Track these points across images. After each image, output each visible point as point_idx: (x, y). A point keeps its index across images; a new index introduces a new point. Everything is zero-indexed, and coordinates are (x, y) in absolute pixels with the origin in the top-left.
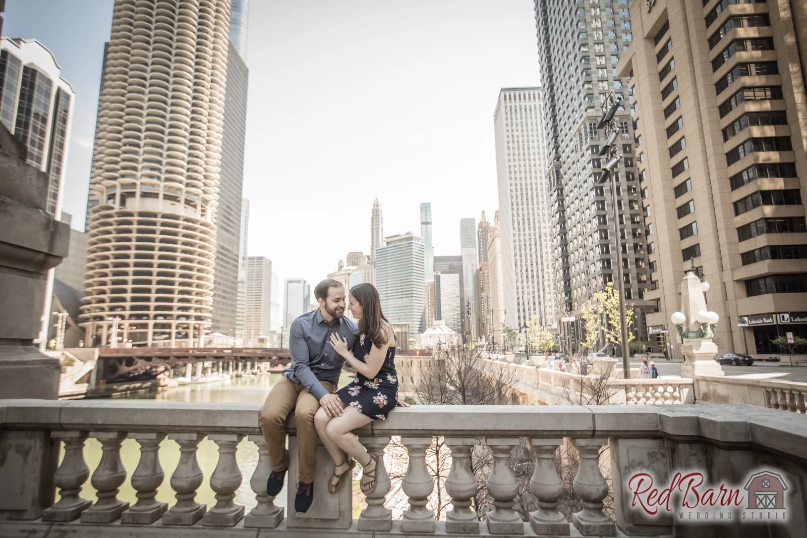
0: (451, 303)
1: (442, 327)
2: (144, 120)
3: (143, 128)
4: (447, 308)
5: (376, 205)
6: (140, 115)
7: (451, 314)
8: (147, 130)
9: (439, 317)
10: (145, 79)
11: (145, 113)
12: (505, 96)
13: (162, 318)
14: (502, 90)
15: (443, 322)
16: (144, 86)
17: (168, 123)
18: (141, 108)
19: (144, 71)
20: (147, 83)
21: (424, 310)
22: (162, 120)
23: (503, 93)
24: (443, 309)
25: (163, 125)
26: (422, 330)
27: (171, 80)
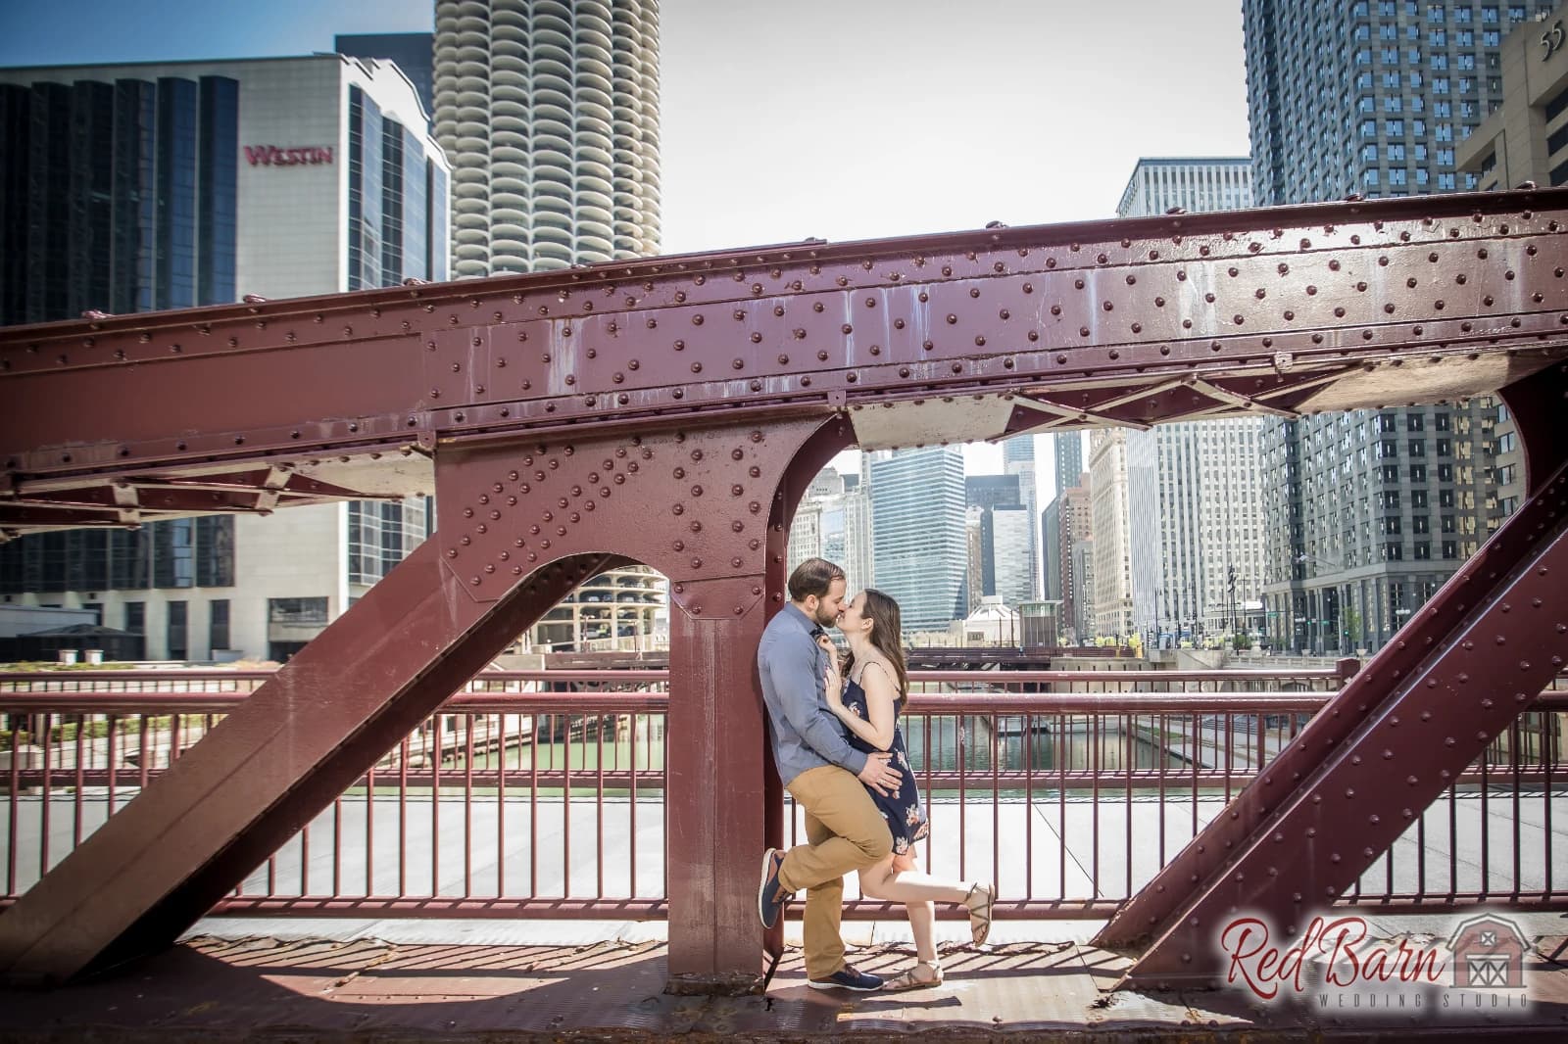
0: (1013, 563)
1: (999, 607)
2: (530, 218)
3: (530, 234)
4: (1006, 573)
6: (522, 207)
7: (1014, 583)
8: (538, 238)
9: (990, 588)
10: (524, 132)
11: (530, 203)
12: (1147, 175)
14: (1142, 162)
15: (999, 598)
16: (524, 147)
17: (575, 225)
18: (521, 192)
19: (522, 115)
20: (530, 142)
21: (965, 576)
22: (566, 217)
23: (1142, 169)
24: (999, 574)
25: (567, 227)
26: (961, 613)
27: (575, 135)
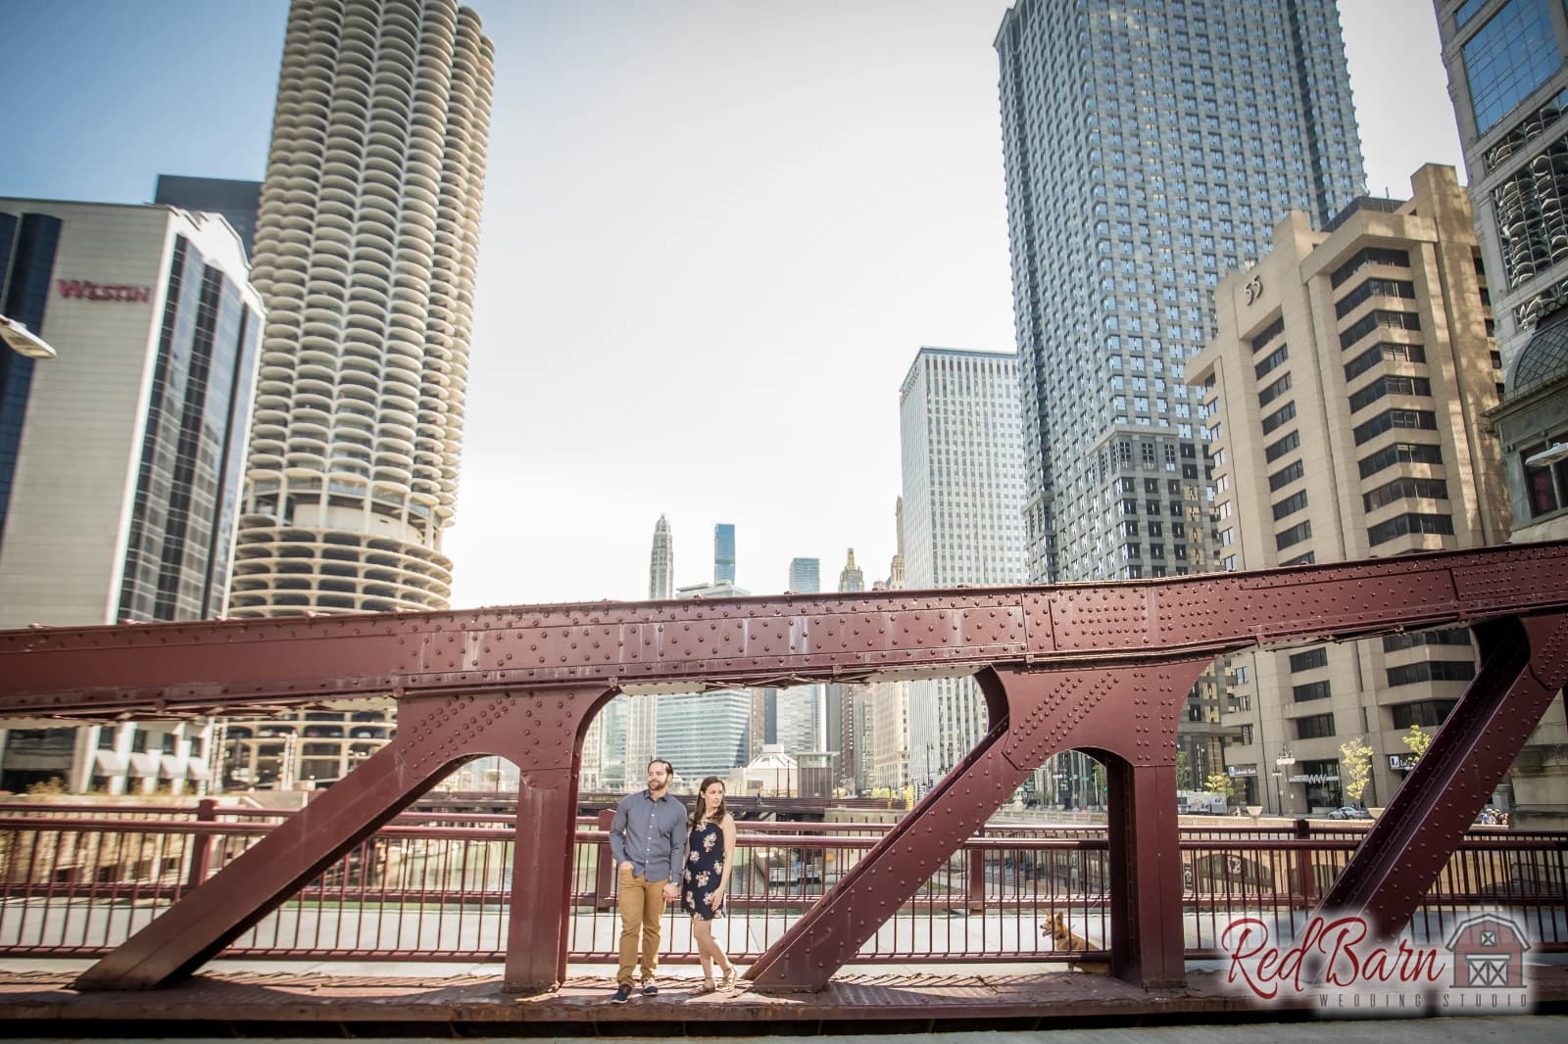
0: (794, 713)
1: (781, 756)
2: (339, 361)
3: (337, 376)
4: (788, 722)
5: (662, 526)
6: (332, 350)
7: (795, 733)
8: (344, 380)
9: (771, 737)
10: (342, 283)
11: (340, 347)
12: (927, 361)
13: (367, 735)
14: (923, 350)
15: (780, 747)
16: (340, 297)
17: (383, 370)
18: (333, 336)
19: (342, 268)
20: (347, 292)
21: (747, 724)
22: (374, 363)
23: (923, 357)
24: (781, 723)
25: (375, 372)
26: (742, 760)
27: (392, 290)
